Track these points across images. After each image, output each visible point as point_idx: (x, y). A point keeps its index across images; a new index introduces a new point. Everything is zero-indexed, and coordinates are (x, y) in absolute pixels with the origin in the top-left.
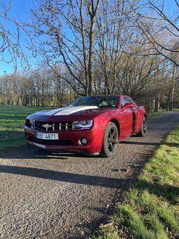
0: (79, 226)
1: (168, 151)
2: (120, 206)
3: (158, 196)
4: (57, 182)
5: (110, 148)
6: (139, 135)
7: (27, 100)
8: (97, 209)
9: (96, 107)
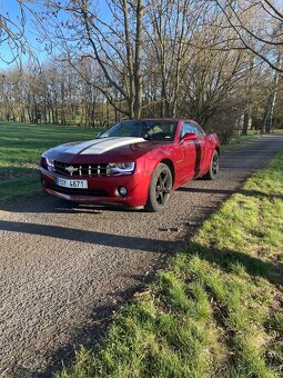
0: (111, 294)
1: (241, 202)
2: (161, 273)
3: (211, 262)
4: (86, 245)
5: (159, 200)
6: (207, 177)
7: (37, 114)
8: (134, 277)
9: (142, 140)
